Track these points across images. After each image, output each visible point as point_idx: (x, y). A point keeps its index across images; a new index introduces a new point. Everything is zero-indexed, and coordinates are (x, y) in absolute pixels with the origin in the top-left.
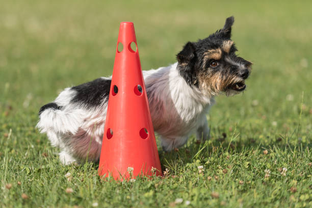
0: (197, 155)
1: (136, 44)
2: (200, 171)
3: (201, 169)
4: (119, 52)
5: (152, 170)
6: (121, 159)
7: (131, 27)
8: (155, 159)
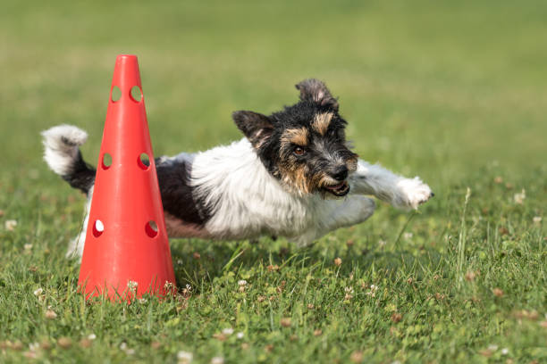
0: (228, 265)
1: (141, 88)
2: (242, 288)
3: (243, 286)
4: (113, 102)
5: (166, 285)
6: (114, 269)
7: (133, 62)
8: (167, 270)
